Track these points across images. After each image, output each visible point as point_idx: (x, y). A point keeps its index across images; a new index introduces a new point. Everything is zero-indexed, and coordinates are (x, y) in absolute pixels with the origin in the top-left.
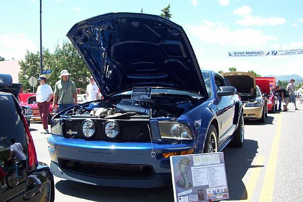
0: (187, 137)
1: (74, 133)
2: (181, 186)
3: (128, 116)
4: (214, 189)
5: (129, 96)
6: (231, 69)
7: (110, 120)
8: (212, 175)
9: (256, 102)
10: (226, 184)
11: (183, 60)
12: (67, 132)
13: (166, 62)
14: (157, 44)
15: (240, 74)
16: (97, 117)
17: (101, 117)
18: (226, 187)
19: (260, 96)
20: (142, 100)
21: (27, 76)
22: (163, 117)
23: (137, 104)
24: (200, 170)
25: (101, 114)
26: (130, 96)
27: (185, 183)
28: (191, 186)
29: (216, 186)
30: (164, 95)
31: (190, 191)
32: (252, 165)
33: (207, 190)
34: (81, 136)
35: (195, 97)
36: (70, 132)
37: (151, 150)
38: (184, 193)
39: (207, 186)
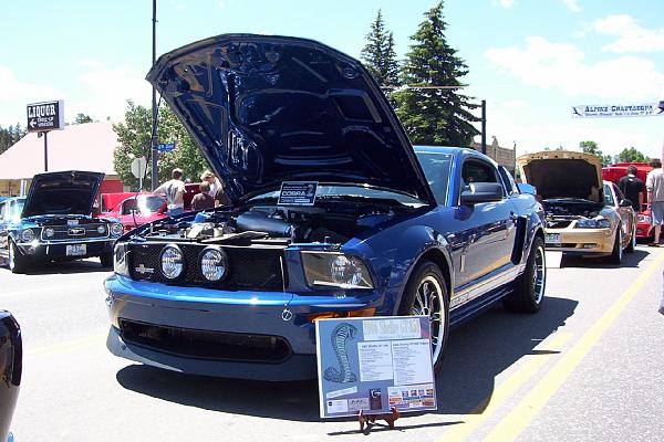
0: (362, 283)
1: (148, 270)
2: (335, 378)
3: (246, 240)
4: (406, 389)
5: (273, 201)
6: (584, 145)
7: (211, 246)
8: (401, 360)
9: (599, 217)
10: (431, 379)
11: (375, 127)
12: (137, 270)
13: (345, 130)
14: (322, 96)
15: (566, 157)
16: (191, 241)
17: (199, 241)
18: (432, 387)
19: (613, 205)
20: (291, 209)
21: (132, 156)
22: (318, 243)
23: (278, 217)
24: (377, 349)
25: (199, 235)
26: (276, 199)
27: (343, 372)
28: (354, 379)
29: (409, 382)
30: (346, 198)
31: (353, 390)
32: (536, 348)
33: (390, 391)
34: (158, 278)
35: (410, 205)
36: (142, 269)
37: (282, 307)
38: (340, 393)
39: (391, 383)
